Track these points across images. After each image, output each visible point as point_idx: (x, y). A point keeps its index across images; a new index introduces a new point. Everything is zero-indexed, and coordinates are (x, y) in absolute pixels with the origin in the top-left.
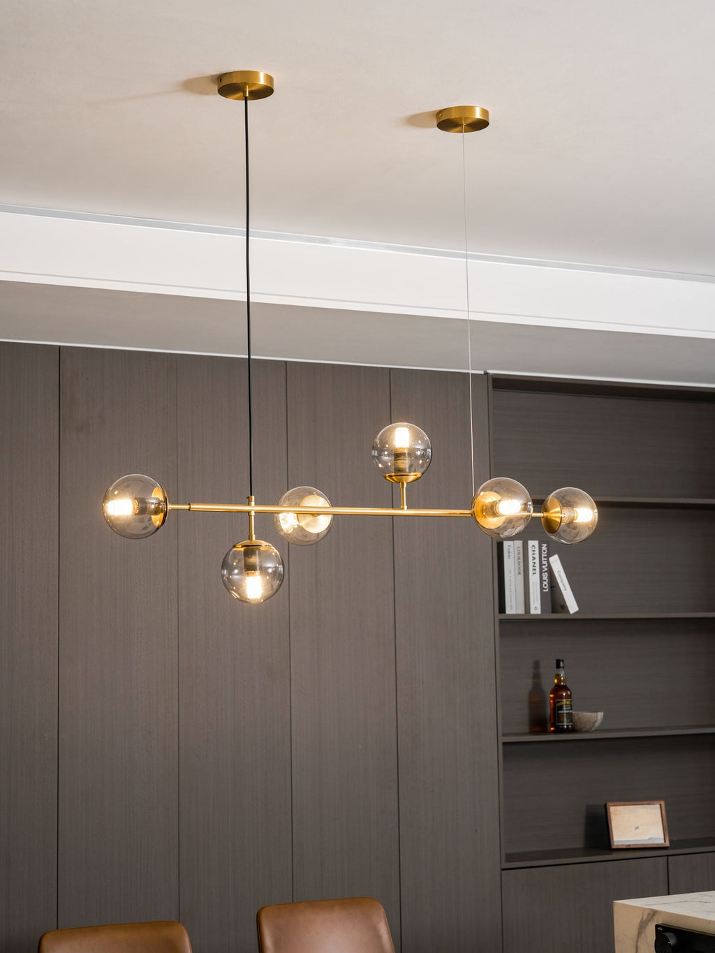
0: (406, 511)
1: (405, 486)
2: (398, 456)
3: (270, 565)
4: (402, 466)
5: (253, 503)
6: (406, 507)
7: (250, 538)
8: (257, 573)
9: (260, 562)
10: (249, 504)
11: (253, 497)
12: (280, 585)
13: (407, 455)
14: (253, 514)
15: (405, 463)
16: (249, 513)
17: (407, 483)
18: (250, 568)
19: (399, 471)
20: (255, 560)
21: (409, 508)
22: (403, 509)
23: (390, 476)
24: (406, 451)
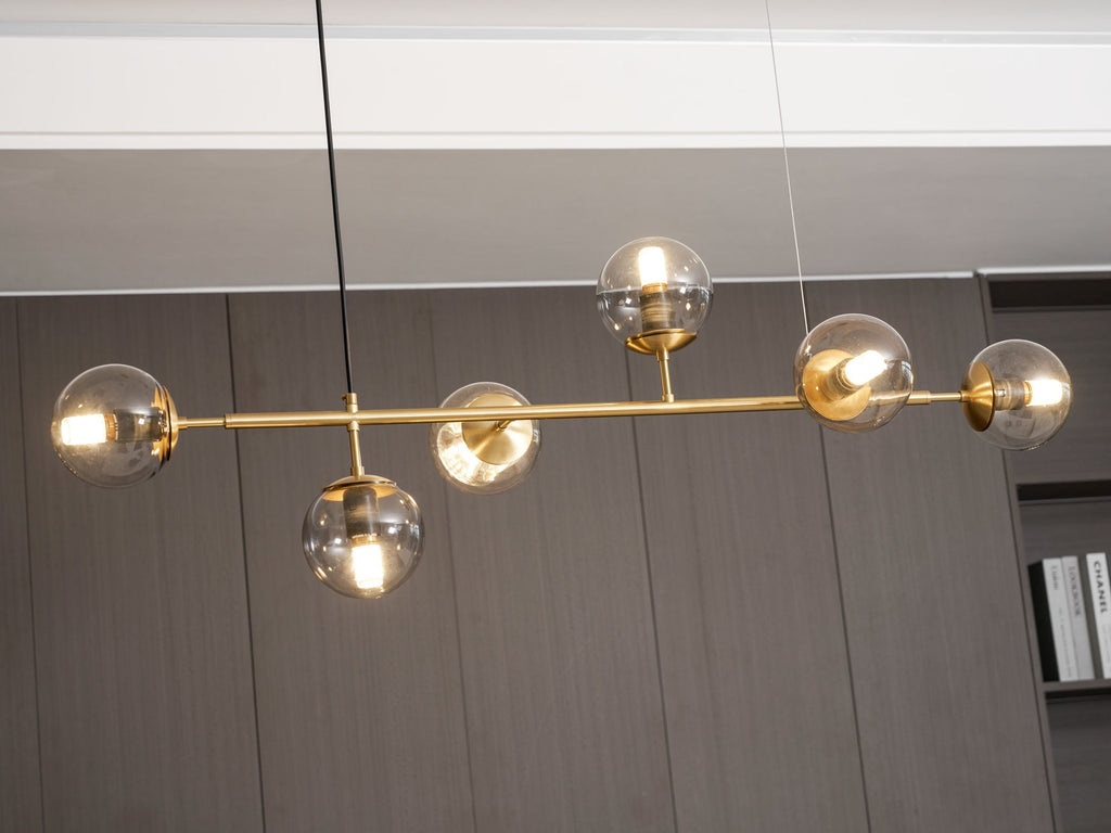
0: (671, 405)
1: (666, 357)
2: (645, 299)
3: (393, 522)
4: (656, 319)
5: (354, 408)
6: (671, 397)
7: (353, 471)
8: (372, 537)
9: (375, 515)
10: (346, 409)
11: (354, 396)
12: (417, 559)
13: (663, 296)
14: (355, 426)
15: (662, 312)
16: (347, 425)
17: (670, 351)
18: (355, 529)
19: (651, 328)
20: (365, 512)
21: (677, 399)
22: (666, 401)
23: (635, 339)
24: (661, 289)
